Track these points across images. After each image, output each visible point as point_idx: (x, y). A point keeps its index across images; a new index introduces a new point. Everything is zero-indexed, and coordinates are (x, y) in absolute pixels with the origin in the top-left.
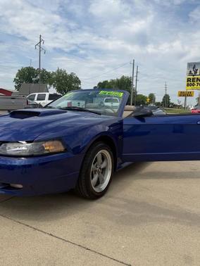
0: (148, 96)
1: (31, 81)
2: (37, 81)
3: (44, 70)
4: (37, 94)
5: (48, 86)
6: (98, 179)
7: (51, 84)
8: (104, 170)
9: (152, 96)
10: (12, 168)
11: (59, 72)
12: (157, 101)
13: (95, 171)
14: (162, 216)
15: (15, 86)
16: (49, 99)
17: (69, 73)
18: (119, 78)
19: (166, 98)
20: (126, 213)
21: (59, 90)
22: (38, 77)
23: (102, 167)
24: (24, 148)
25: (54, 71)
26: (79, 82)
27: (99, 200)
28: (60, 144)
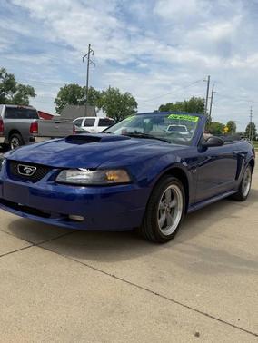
0: (226, 124)
1: (76, 103)
2: (83, 103)
3: (92, 88)
4: (84, 118)
5: (97, 109)
6: (166, 219)
7: (99, 107)
8: (173, 210)
9: (231, 125)
10: (72, 197)
11: (111, 91)
12: (238, 131)
13: (163, 210)
14: (245, 267)
15: (56, 108)
16: (99, 125)
17: (123, 92)
18: (188, 100)
19: (251, 127)
20: (200, 260)
21: (110, 114)
22: (85, 98)
23: (171, 206)
24: (85, 177)
25: (105, 90)
26: (136, 105)
27: (166, 245)
28: (126, 173)
